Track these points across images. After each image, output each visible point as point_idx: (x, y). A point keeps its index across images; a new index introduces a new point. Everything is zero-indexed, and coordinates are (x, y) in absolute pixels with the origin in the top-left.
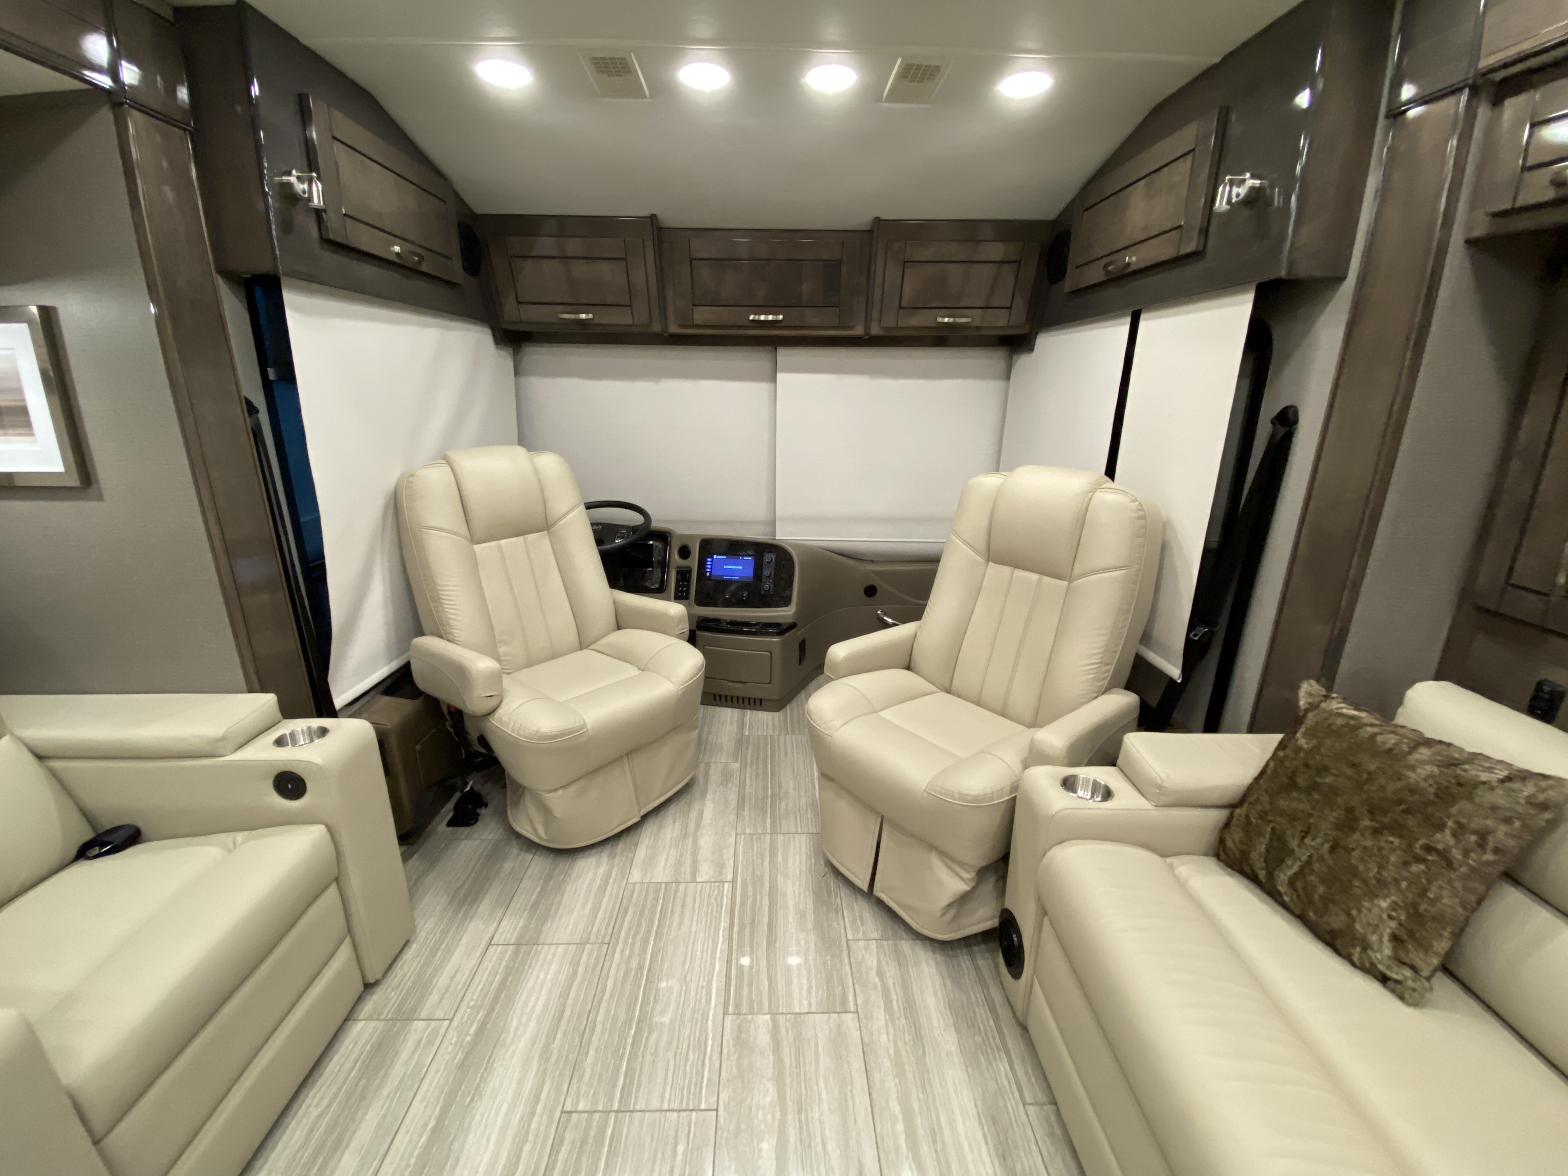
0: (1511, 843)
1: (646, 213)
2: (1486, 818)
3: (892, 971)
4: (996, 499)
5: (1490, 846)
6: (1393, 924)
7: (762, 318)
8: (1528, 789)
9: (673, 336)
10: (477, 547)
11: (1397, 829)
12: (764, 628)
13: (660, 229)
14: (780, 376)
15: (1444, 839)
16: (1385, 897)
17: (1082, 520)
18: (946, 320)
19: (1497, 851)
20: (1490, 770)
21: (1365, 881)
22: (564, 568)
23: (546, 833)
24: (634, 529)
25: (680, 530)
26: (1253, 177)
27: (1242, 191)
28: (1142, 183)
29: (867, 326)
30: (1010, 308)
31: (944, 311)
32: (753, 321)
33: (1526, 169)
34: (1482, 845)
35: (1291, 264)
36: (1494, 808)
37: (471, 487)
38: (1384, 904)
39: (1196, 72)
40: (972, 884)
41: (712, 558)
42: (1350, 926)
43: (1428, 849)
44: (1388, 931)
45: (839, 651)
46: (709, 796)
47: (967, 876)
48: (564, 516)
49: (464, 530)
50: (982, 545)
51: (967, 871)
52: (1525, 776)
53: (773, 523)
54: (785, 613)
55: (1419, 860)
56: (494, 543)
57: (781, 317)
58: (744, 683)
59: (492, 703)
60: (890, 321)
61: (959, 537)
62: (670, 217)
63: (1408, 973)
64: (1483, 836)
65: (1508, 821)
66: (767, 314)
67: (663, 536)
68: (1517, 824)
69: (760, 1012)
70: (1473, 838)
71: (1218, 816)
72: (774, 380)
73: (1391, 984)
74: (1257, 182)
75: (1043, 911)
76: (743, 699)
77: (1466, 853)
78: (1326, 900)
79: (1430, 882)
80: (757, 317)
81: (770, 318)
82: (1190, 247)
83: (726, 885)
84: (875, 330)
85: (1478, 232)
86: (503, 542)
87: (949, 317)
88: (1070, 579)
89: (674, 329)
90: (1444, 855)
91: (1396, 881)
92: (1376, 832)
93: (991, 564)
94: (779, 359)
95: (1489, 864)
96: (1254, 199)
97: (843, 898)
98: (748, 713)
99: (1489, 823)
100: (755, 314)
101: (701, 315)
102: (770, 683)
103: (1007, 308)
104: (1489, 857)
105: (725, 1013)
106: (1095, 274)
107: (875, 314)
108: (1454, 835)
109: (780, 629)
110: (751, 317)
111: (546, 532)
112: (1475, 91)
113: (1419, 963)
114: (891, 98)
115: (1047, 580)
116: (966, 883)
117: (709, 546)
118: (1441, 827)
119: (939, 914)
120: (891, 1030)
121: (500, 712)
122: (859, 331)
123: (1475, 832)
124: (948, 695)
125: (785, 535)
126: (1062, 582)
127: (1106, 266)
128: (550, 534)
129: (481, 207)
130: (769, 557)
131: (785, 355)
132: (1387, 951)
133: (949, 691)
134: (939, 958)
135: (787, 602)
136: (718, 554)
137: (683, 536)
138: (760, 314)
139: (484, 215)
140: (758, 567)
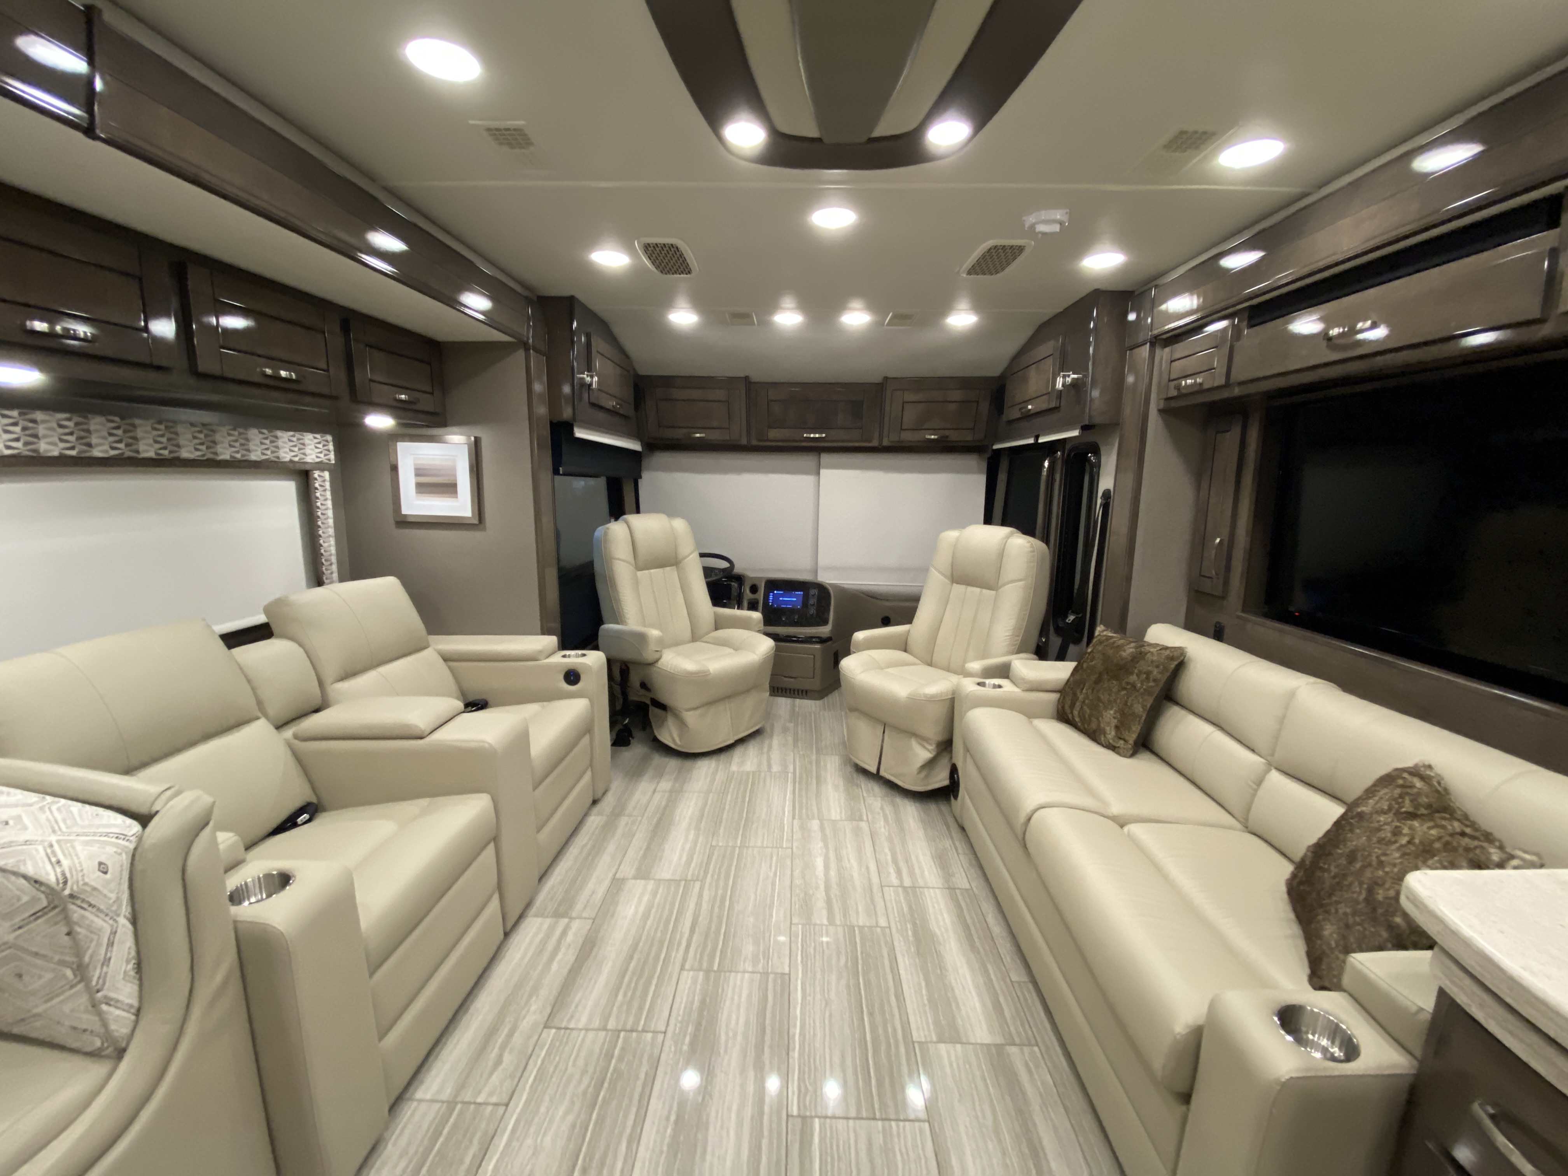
0: (1159, 676)
1: (742, 375)
2: (1149, 666)
3: (888, 809)
4: (955, 546)
5: (1151, 679)
6: (1116, 721)
7: (812, 436)
8: (1168, 652)
9: (755, 446)
10: (639, 573)
11: (1116, 677)
12: (809, 640)
13: (750, 383)
14: (822, 471)
15: (1133, 678)
16: (1111, 709)
17: (1001, 553)
18: (933, 437)
19: (1155, 680)
20: (1155, 648)
21: (1103, 703)
22: (685, 588)
23: (680, 740)
24: (724, 570)
25: (751, 574)
26: (1074, 374)
27: (1069, 380)
28: (1034, 366)
29: (881, 438)
30: (973, 429)
31: (931, 432)
32: (806, 437)
33: (1170, 381)
34: (1148, 678)
35: (1090, 417)
36: (1152, 662)
37: (638, 536)
38: (1112, 712)
39: (1051, 315)
40: (934, 753)
41: (773, 592)
42: (1099, 725)
43: (1128, 683)
44: (1114, 724)
45: (860, 636)
46: (775, 737)
47: (930, 748)
48: (687, 557)
49: (633, 561)
50: (949, 574)
51: (931, 745)
52: (1166, 648)
53: (816, 571)
54: (824, 631)
55: (1124, 689)
56: (647, 572)
57: (824, 435)
58: (795, 678)
59: (657, 656)
60: (894, 437)
61: (936, 569)
62: (755, 377)
63: (1122, 742)
64: (1148, 674)
65: (1157, 667)
66: (815, 433)
67: (740, 579)
68: (1162, 667)
69: (813, 818)
70: (1145, 676)
71: (1055, 696)
72: (818, 474)
73: (1116, 750)
74: (1075, 376)
75: (967, 750)
76: (794, 690)
77: (1142, 684)
78: (1090, 716)
79: (1128, 698)
80: (808, 435)
81: (817, 436)
82: (1053, 405)
83: (790, 774)
84: (885, 443)
85: (1161, 406)
86: (652, 571)
87: (934, 435)
88: (997, 590)
89: (754, 442)
90: (1134, 686)
91: (1115, 701)
92: (1109, 680)
93: (954, 584)
94: (822, 460)
95: (1152, 687)
96: (1075, 384)
97: (862, 781)
98: (798, 701)
99: (1150, 668)
100: (807, 433)
101: (773, 434)
102: (813, 678)
103: (972, 429)
104: (1152, 684)
105: (794, 818)
106: (1015, 414)
107: (886, 433)
108: (1137, 675)
109: (822, 641)
110: (805, 435)
111: (674, 567)
112: (1153, 344)
113: (1127, 738)
114: (888, 325)
115: (985, 591)
116: (930, 752)
117: (773, 585)
118: (1132, 673)
119: (916, 772)
120: (887, 828)
121: (662, 660)
122: (875, 443)
123: (1145, 673)
124: (930, 668)
125: (826, 578)
126: (991, 592)
127: (1020, 409)
128: (677, 568)
129: (643, 372)
130: (814, 592)
131: (825, 458)
132: (1113, 733)
133: (930, 664)
134: (918, 805)
135: (825, 622)
136: (777, 590)
137: (752, 578)
138: (811, 434)
139: (644, 376)
140: (806, 597)
